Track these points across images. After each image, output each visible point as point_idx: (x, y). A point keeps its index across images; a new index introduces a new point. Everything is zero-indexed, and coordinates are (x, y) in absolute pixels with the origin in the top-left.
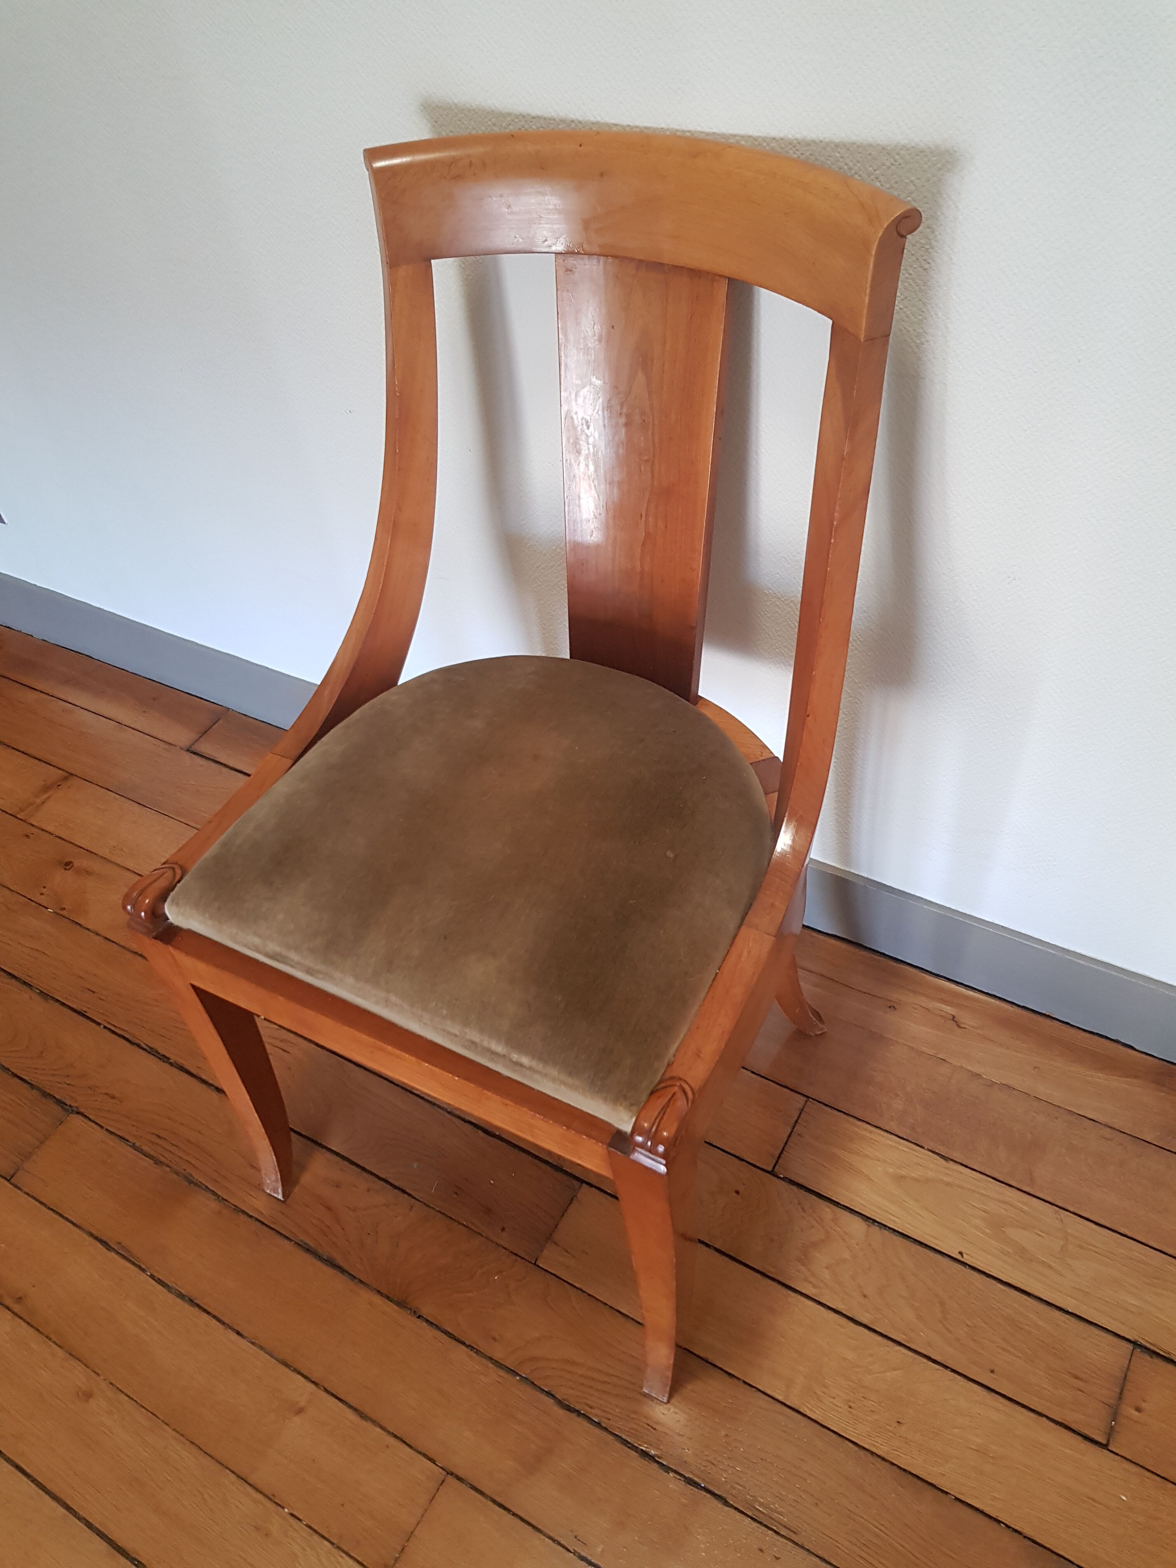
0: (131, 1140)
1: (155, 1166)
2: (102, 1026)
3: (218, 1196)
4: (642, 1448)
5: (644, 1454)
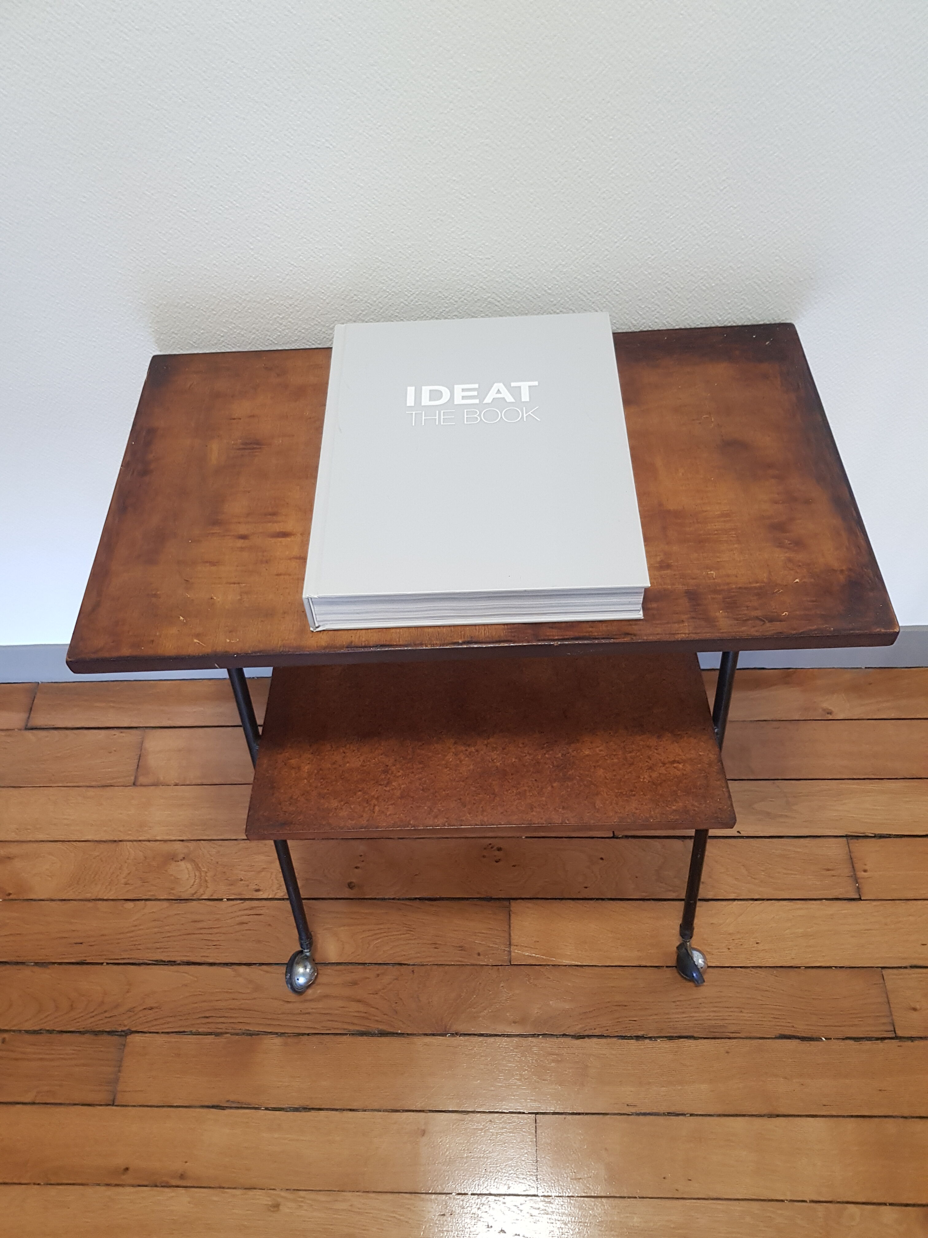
0: (186, 1030)
1: (217, 1037)
2: (105, 964)
3: (277, 1033)
4: (634, 1035)
5: (638, 1038)
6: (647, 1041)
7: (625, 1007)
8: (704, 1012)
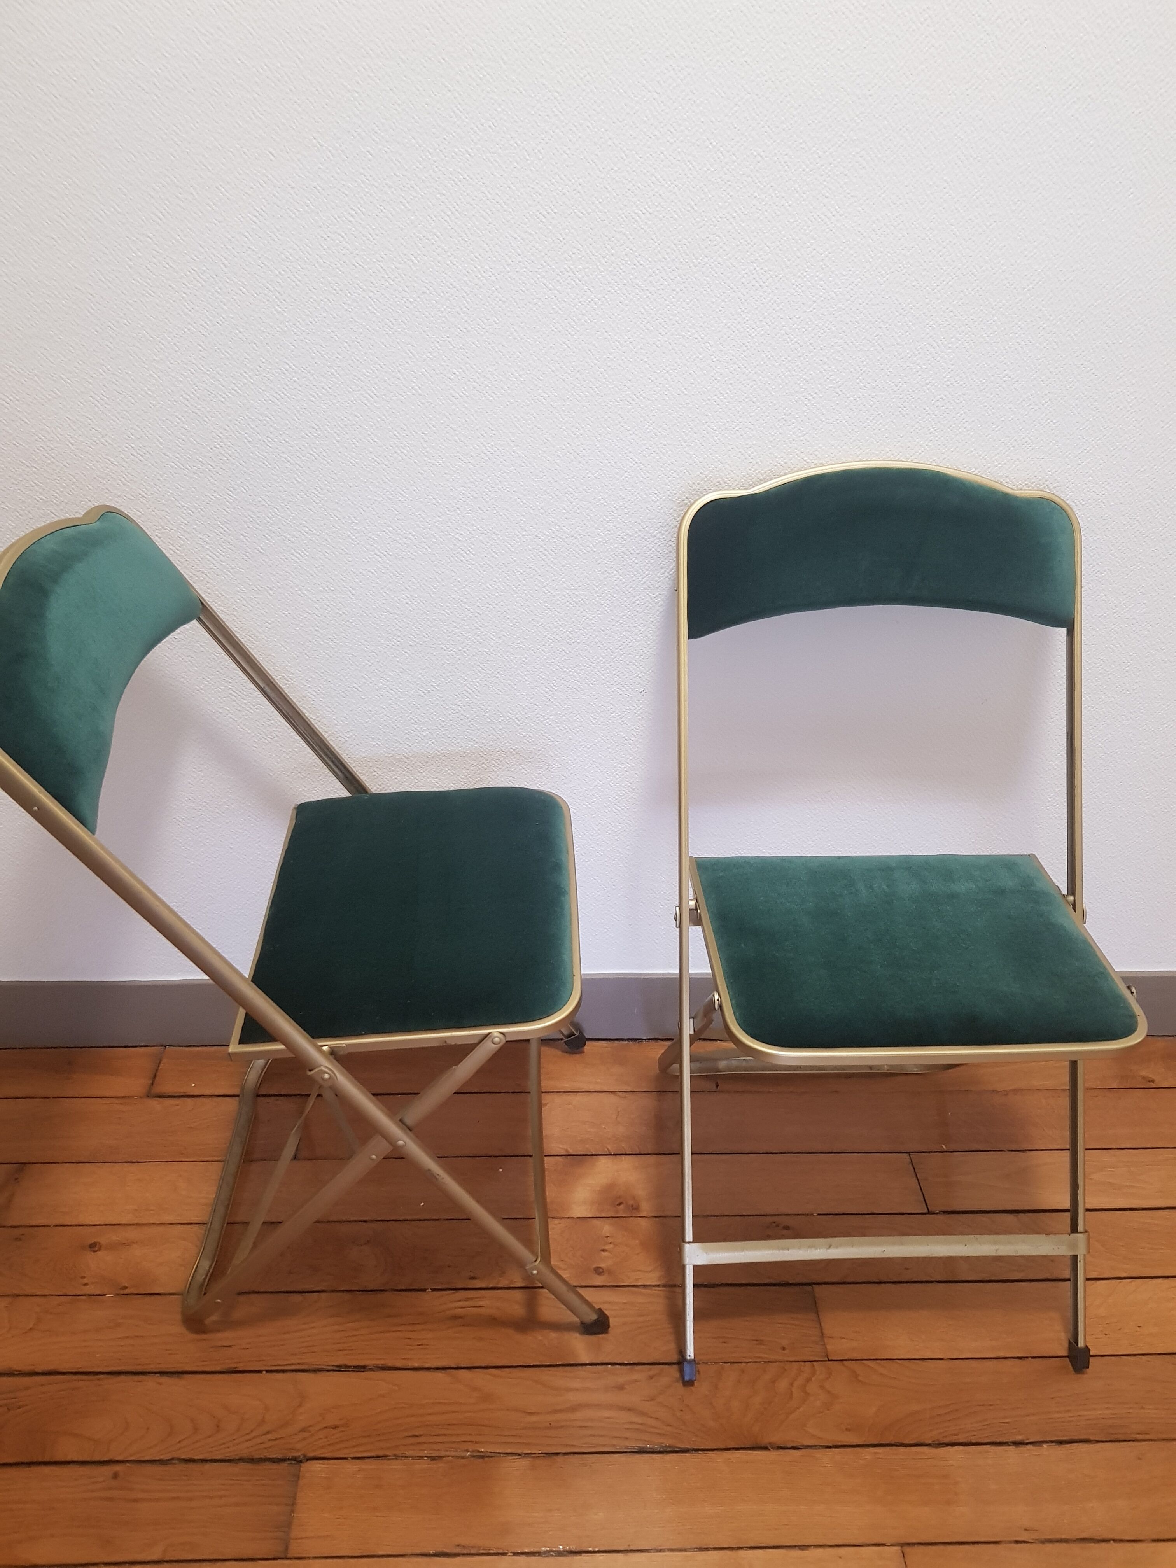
0: (388, 1453)
1: (434, 1462)
2: (264, 1372)
3: (519, 1455)
4: (1011, 1440)
5: (1017, 1444)
6: (1030, 1447)
7: (991, 1407)
8: (1095, 1409)
